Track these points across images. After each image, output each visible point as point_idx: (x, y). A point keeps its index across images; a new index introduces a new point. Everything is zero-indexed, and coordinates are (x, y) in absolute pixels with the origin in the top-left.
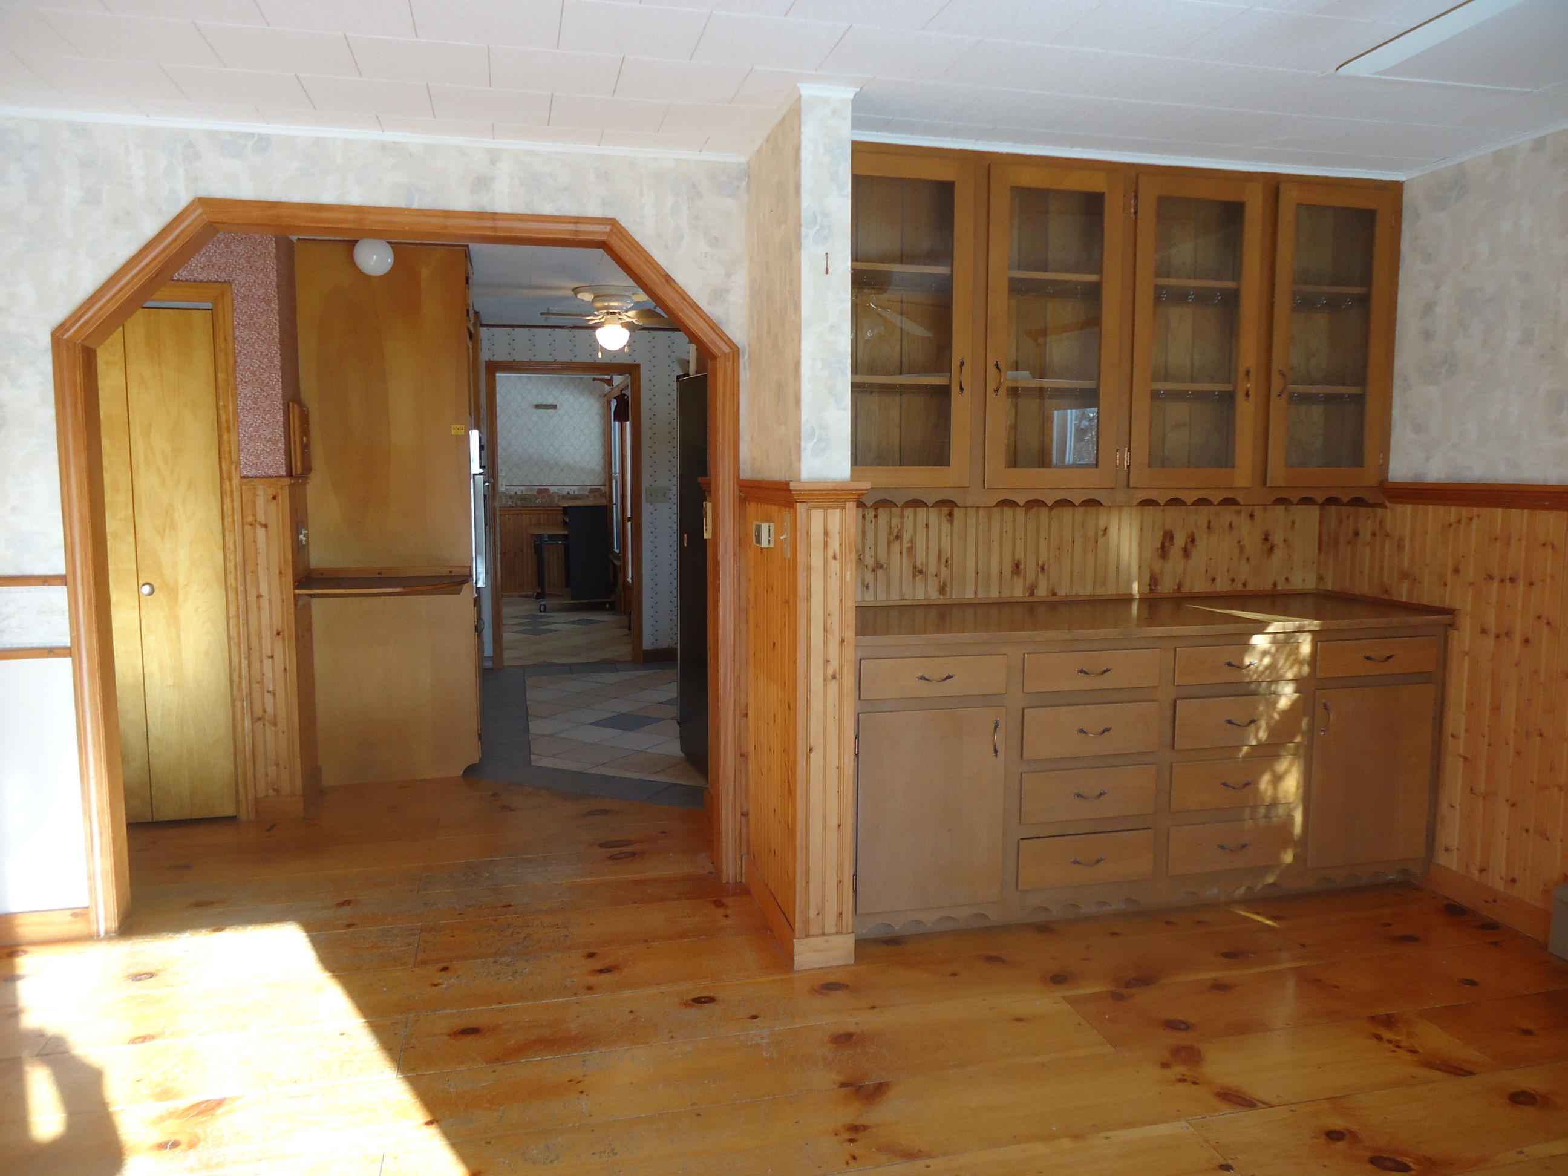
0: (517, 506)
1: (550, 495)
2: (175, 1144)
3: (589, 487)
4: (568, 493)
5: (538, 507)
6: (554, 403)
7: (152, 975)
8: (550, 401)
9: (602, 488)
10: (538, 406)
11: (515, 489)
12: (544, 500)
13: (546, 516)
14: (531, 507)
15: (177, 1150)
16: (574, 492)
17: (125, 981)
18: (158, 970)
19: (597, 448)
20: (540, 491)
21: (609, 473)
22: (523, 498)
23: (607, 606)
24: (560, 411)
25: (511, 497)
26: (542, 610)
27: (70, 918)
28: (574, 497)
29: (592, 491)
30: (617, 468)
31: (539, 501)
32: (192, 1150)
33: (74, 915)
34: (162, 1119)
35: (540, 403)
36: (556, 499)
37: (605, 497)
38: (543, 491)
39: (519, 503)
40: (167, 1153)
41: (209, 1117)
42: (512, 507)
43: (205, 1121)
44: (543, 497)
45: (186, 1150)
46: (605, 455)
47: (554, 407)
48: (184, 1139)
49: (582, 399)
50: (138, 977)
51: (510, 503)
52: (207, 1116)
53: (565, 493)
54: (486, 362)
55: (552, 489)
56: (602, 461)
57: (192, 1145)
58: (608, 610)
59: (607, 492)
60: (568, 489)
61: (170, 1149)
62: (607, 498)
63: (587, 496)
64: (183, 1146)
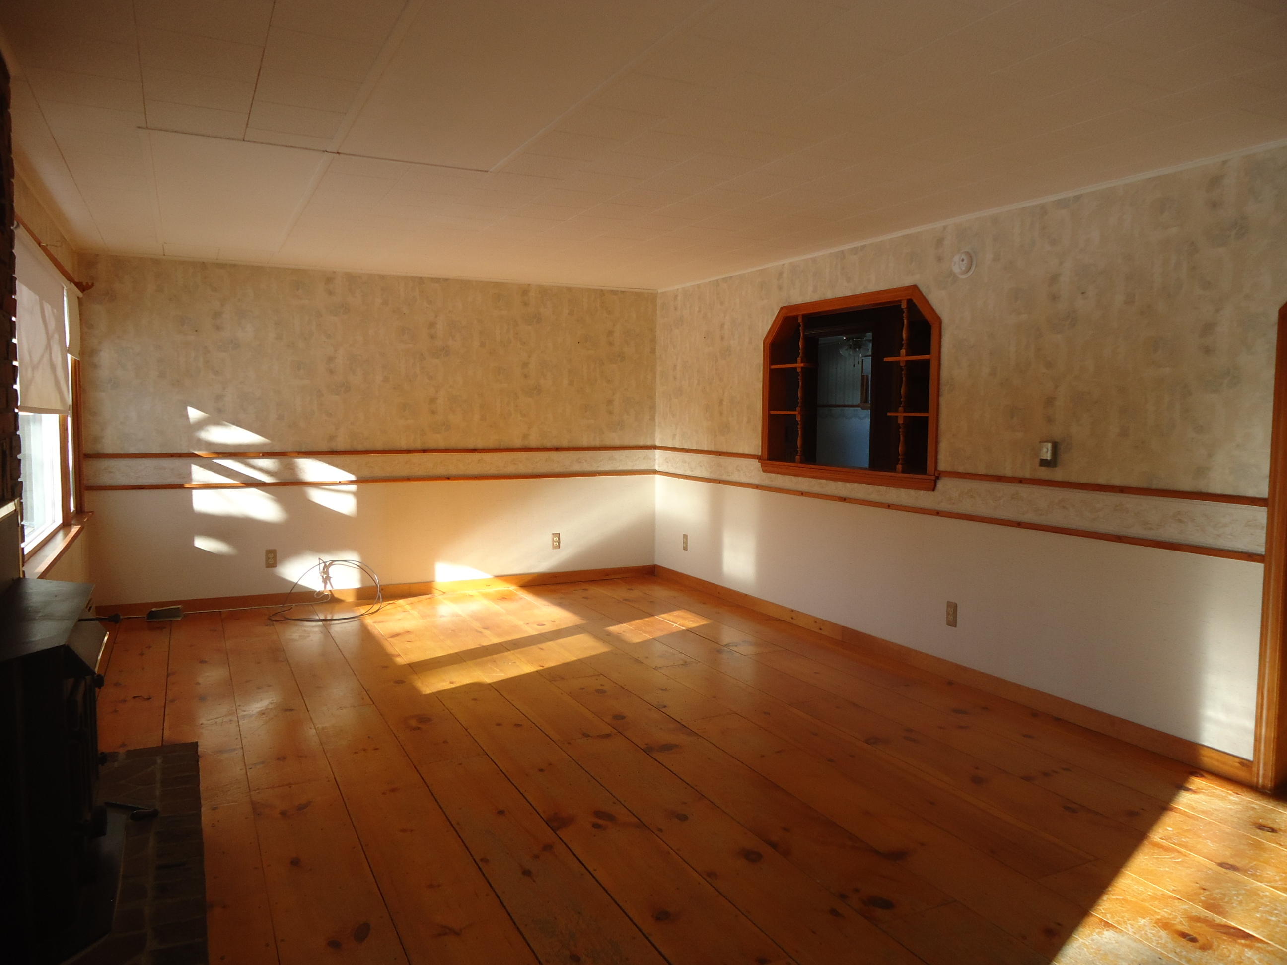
2: (1193, 940)
7: (1273, 830)
15: (1190, 944)
17: (1251, 825)
18: (1280, 830)
27: (1237, 765)
32: (1200, 950)
33: (1241, 763)
34: (1198, 919)
40: (1183, 941)
41: (1230, 939)
43: (1225, 940)
45: (1197, 948)
48: (1201, 940)
50: (1262, 827)
52: (1230, 938)
57: (1203, 948)
61: (1188, 940)
64: (1197, 944)
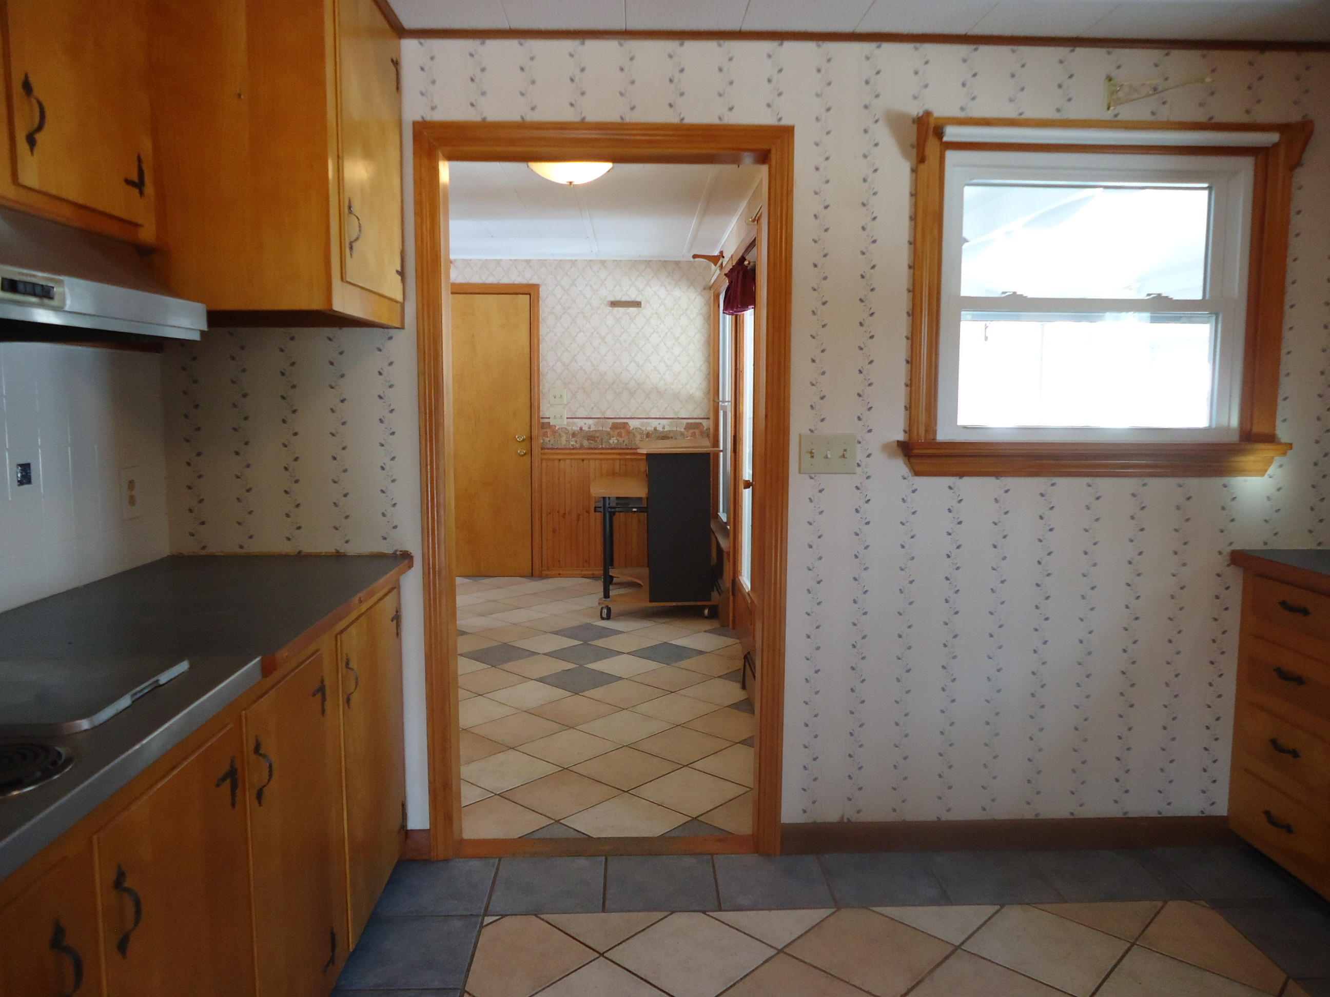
0: (582, 447)
1: (629, 432)
3: (685, 421)
4: (655, 429)
5: (612, 449)
6: (638, 299)
8: (633, 296)
9: (704, 422)
10: (614, 304)
11: (581, 423)
12: (621, 440)
13: (623, 462)
14: (602, 449)
16: (664, 428)
19: (698, 365)
20: (615, 427)
21: (714, 401)
22: (591, 437)
23: (706, 612)
24: (646, 311)
25: (574, 435)
26: (604, 615)
28: (664, 437)
29: (689, 427)
30: (726, 393)
31: (613, 441)
35: (618, 299)
36: (638, 437)
37: (708, 436)
38: (620, 427)
39: (586, 443)
42: (576, 449)
44: (620, 435)
46: (709, 374)
47: (637, 304)
49: (677, 293)
51: (572, 443)
53: (650, 429)
54: (415, 124)
55: (633, 424)
56: (704, 385)
58: (706, 618)
59: (711, 428)
60: (654, 423)
62: (711, 439)
63: (682, 434)
